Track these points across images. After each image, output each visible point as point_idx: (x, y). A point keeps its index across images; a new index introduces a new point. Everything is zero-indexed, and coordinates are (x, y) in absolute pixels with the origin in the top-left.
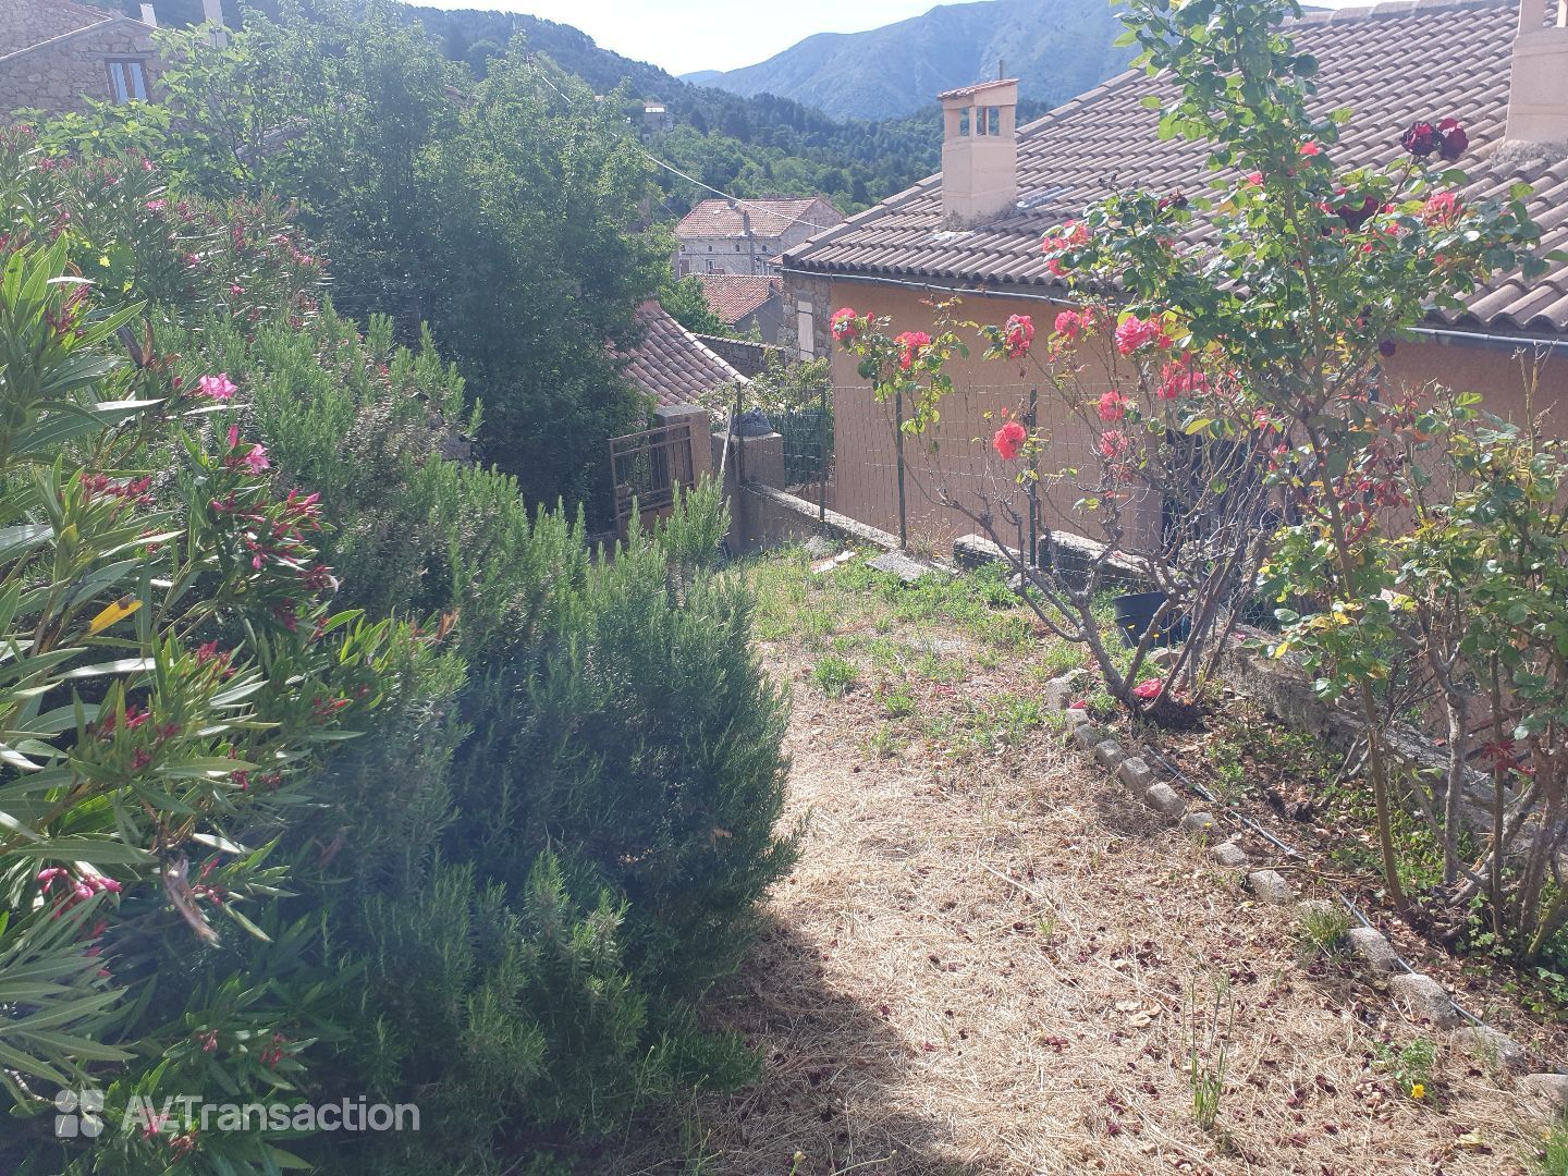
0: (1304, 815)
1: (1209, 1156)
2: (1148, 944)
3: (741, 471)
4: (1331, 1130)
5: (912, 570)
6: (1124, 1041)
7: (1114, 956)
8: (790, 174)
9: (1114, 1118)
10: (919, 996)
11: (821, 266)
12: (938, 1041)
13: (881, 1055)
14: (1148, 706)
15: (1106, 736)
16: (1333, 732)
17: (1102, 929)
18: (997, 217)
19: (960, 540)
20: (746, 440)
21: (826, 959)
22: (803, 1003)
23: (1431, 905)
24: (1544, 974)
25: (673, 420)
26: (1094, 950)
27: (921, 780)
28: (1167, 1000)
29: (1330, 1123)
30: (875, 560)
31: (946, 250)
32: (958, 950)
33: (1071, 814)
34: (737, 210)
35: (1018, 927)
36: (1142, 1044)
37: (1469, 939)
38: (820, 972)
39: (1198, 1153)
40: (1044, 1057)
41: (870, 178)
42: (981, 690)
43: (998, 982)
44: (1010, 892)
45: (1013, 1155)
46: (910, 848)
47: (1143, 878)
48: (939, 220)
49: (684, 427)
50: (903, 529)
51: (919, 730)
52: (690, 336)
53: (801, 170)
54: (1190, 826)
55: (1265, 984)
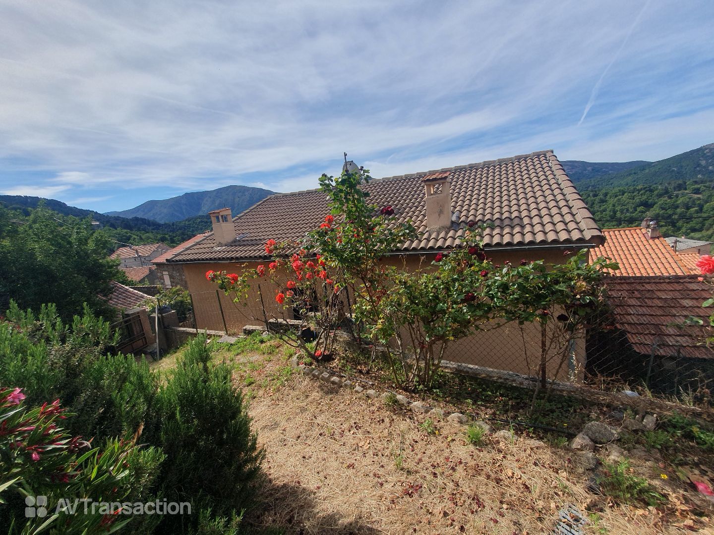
0: (368, 373)
1: (407, 478)
2: (355, 423)
3: (164, 325)
4: (424, 453)
5: (233, 340)
6: (367, 455)
7: (350, 431)
8: (148, 238)
9: (380, 481)
10: (306, 471)
11: (180, 261)
12: (320, 484)
13: (306, 499)
14: (320, 358)
15: (313, 369)
16: (363, 350)
17: (342, 424)
18: (232, 242)
19: (245, 328)
20: (164, 315)
21: (270, 475)
22: (271, 495)
23: (406, 384)
24: (435, 391)
25: (132, 314)
26: (343, 431)
27: (267, 401)
28: (369, 437)
29: (423, 451)
30: (220, 340)
31: (220, 252)
32: (308, 451)
33: (315, 395)
34: (133, 249)
35: (321, 435)
36: (371, 453)
37: (417, 389)
38: (270, 481)
39: (403, 478)
40: (351, 471)
41: (175, 237)
42: (271, 368)
43: (325, 455)
44: (312, 424)
45: (364, 510)
46: (276, 425)
47: (342, 405)
48: (215, 244)
49: (137, 316)
50: (226, 329)
51: (260, 386)
52: (127, 287)
53: (152, 237)
54: (346, 385)
55: (387, 420)
